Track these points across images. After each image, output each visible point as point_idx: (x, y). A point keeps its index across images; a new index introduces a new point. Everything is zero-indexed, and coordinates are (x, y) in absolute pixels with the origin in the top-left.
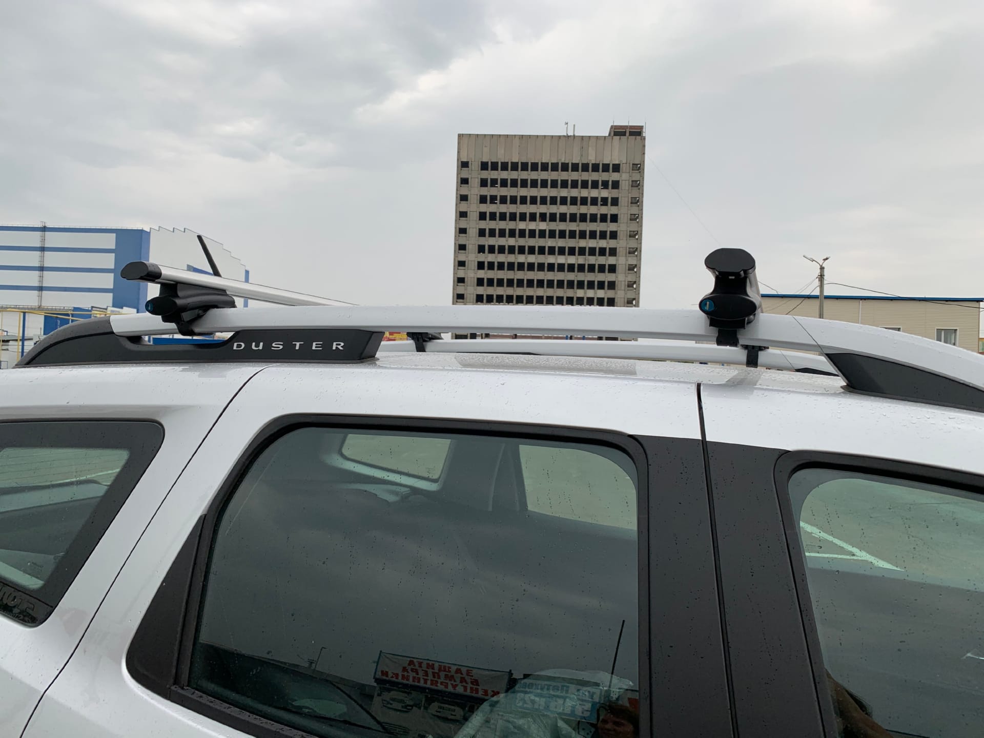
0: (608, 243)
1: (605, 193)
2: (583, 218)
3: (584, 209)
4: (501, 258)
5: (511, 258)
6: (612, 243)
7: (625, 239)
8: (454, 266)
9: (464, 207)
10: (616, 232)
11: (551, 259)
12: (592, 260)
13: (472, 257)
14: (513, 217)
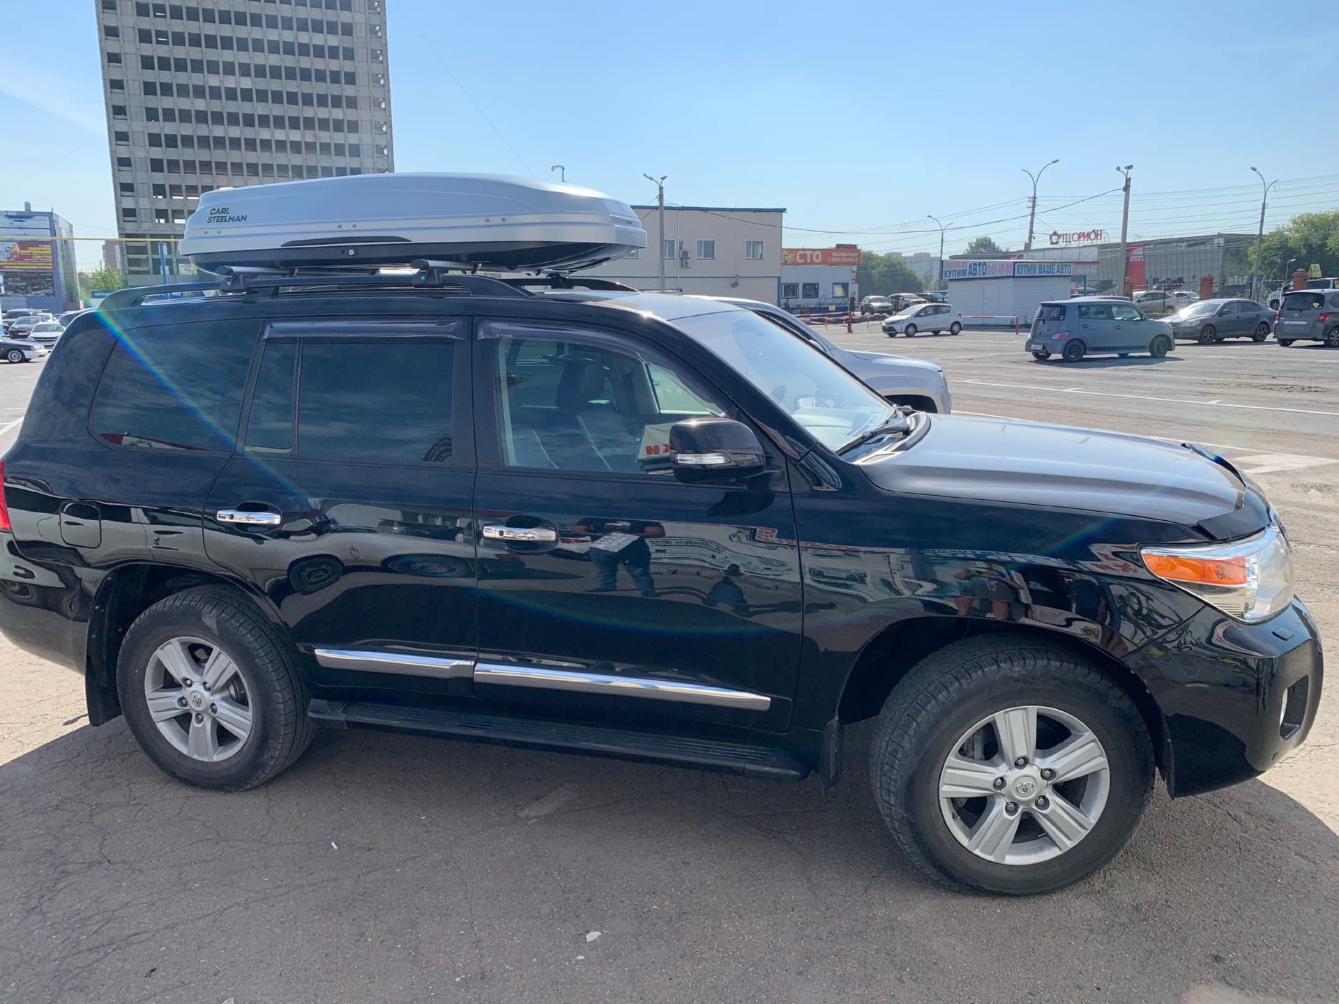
0: (344, 114)
1: (333, 41)
2: (306, 75)
3: (305, 62)
4: (186, 129)
5: (203, 130)
6: (350, 114)
7: (368, 108)
8: (110, 140)
9: (113, 46)
10: (356, 97)
11: (265, 134)
12: (325, 136)
13: (138, 126)
14: (197, 66)
